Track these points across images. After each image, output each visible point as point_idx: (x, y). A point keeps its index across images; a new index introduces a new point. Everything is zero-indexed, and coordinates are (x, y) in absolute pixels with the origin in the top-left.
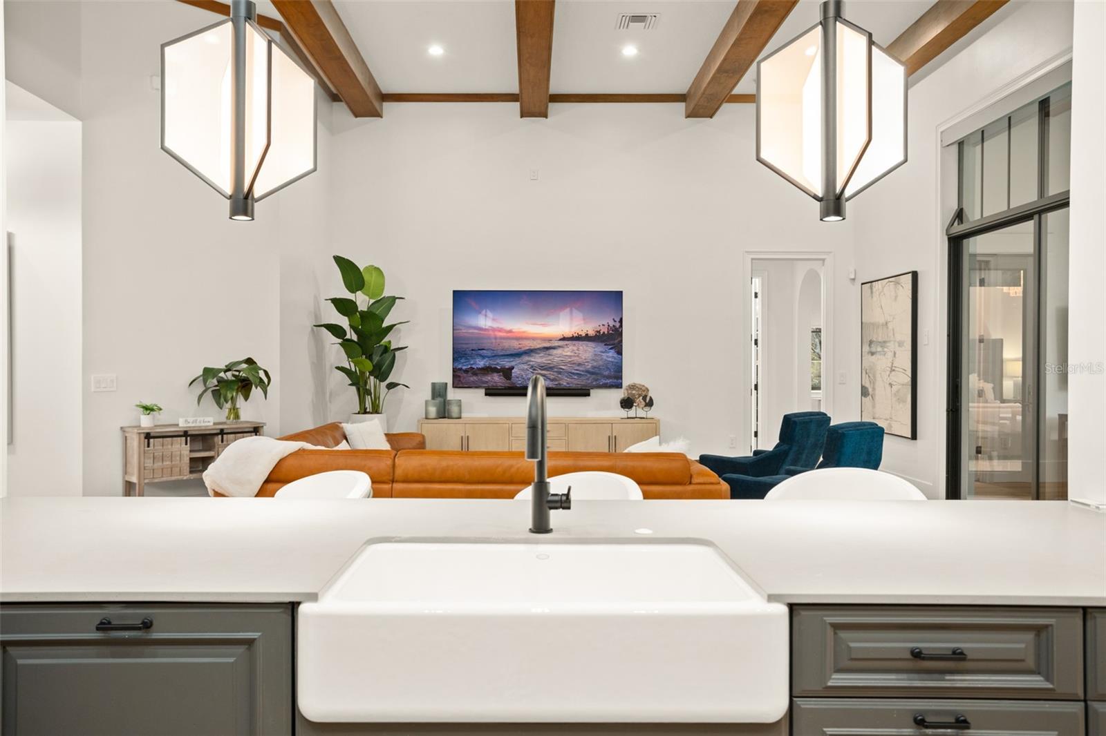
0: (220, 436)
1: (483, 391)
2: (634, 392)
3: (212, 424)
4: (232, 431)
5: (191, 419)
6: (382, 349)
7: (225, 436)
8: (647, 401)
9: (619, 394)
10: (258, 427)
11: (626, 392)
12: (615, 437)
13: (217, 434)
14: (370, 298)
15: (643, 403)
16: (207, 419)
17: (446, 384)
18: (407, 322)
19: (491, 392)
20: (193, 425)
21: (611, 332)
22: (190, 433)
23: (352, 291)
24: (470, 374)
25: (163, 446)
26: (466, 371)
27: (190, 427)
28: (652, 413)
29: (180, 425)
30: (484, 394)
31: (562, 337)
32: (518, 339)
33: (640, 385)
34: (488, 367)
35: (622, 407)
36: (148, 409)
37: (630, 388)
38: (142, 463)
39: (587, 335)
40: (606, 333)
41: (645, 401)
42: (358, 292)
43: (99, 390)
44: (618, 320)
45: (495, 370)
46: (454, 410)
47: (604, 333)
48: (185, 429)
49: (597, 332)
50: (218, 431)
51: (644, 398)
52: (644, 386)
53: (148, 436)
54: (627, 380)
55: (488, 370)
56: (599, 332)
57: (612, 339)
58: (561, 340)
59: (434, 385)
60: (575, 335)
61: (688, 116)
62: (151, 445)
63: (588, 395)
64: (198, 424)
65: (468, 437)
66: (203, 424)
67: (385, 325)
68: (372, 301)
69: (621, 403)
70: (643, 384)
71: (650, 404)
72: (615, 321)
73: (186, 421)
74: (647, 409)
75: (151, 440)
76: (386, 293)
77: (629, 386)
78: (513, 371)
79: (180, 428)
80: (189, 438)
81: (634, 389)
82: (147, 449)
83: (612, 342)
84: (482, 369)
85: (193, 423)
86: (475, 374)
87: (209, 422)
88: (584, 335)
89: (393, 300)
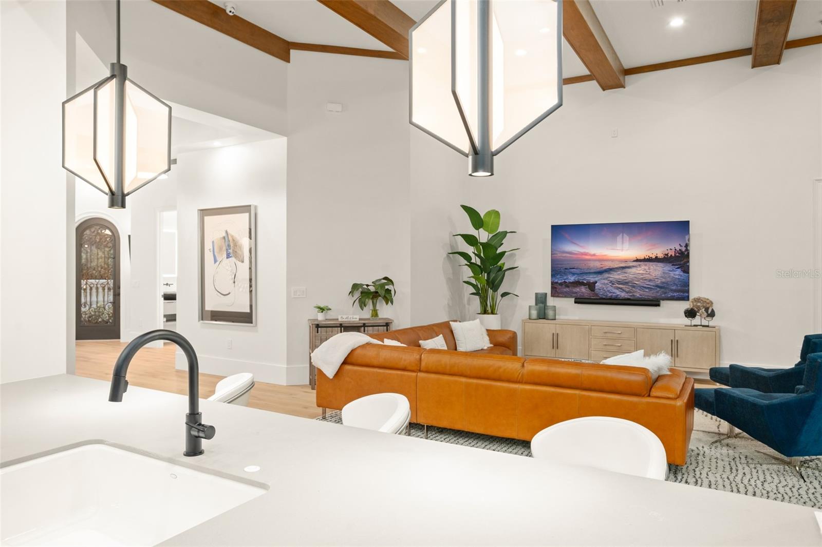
0: (363, 328)
1: (573, 300)
2: (699, 304)
3: (358, 320)
4: (371, 325)
5: (344, 317)
6: (498, 269)
7: (366, 328)
8: (709, 312)
9: (685, 305)
10: (389, 323)
11: (692, 304)
12: (677, 341)
13: (361, 326)
14: (489, 233)
15: (706, 314)
16: (355, 317)
17: (546, 294)
18: (518, 249)
19: (579, 301)
20: (346, 320)
21: (678, 255)
22: (343, 325)
23: (477, 229)
24: (564, 286)
25: (326, 333)
26: (561, 284)
27: (343, 321)
28: (712, 322)
29: (340, 320)
30: (574, 302)
31: (636, 259)
32: (600, 260)
33: (705, 298)
34: (577, 282)
35: (686, 316)
36: (322, 309)
37: (696, 301)
38: (314, 342)
39: (656, 257)
40: (673, 255)
41: (707, 312)
42: (480, 229)
43: (295, 296)
44: (684, 245)
45: (582, 284)
46: (550, 313)
47: (671, 255)
48: (341, 323)
49: (666, 255)
50: (362, 325)
51: (707, 310)
52: (708, 299)
53: (318, 326)
54: (693, 294)
55: (578, 283)
56: (667, 255)
57: (681, 260)
58: (634, 261)
59: (536, 294)
60: (646, 258)
61: (754, 66)
62: (319, 332)
63: (658, 305)
64: (349, 320)
65: (557, 334)
66: (352, 320)
67: (498, 252)
68: (491, 235)
69: (685, 313)
70: (707, 298)
71: (712, 315)
72: (681, 246)
73: (342, 317)
74: (709, 319)
75: (319, 329)
76: (500, 229)
77: (694, 299)
78: (596, 285)
79: (339, 321)
80: (342, 328)
81: (699, 302)
82: (316, 334)
83: (679, 263)
84: (573, 283)
85: (346, 319)
86: (568, 287)
87: (356, 318)
88: (654, 257)
89: (505, 234)
